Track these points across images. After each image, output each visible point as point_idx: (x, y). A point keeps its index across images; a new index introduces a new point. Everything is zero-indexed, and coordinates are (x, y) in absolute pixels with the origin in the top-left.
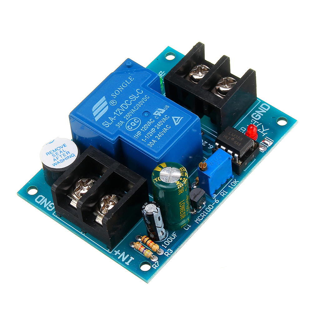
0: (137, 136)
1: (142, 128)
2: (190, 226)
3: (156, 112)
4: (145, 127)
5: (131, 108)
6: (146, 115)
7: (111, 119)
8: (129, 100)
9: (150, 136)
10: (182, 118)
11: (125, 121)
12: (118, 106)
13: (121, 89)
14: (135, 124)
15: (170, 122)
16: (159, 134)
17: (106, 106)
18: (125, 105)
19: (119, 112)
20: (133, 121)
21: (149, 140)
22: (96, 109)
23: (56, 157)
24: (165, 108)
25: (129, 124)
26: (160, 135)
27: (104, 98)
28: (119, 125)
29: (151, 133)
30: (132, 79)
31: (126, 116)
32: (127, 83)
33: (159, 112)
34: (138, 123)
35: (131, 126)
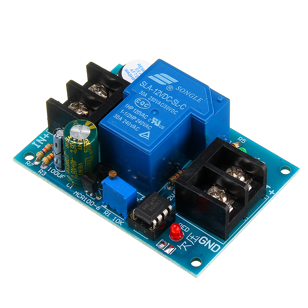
0: (128, 106)
1: (138, 110)
2: (70, 188)
5: (163, 101)
6: (154, 113)
7: (150, 88)
8: (173, 100)
9: (127, 116)
10: (148, 139)
11: (147, 98)
13: (187, 93)
14: (142, 105)
15: (143, 130)
16: (129, 122)
17: (166, 83)
18: (167, 97)
19: (159, 92)
20: (146, 102)
21: (122, 115)
22: (163, 76)
23: (135, 71)
24: (161, 126)
27: (175, 81)
28: (142, 93)
29: (131, 117)
30: (199, 101)
31: (153, 98)
32: (194, 97)
33: (156, 122)
34: (143, 107)
35: (140, 102)
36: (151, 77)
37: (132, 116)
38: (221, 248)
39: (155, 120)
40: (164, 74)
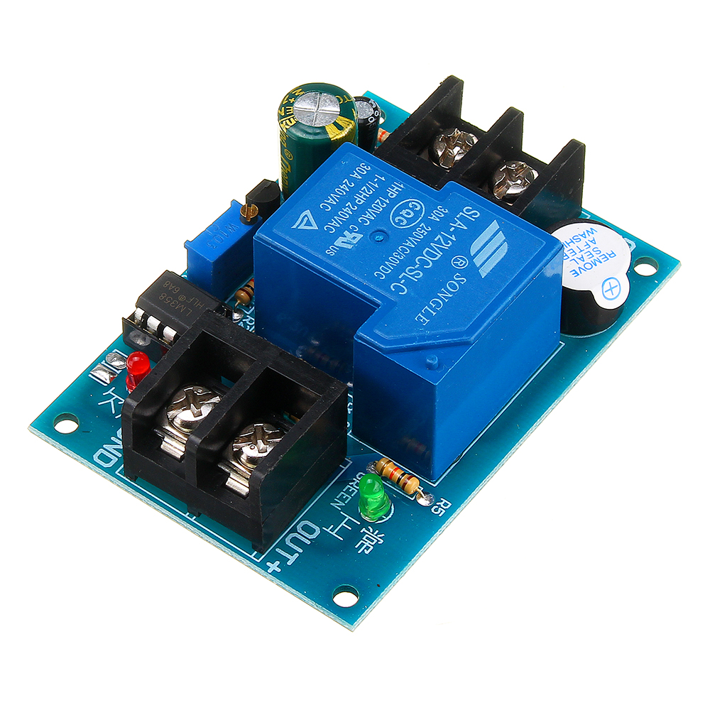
0: (396, 188)
1: (385, 205)
3: (357, 240)
4: (378, 205)
5: (417, 250)
6: (379, 237)
7: (459, 225)
8: (421, 269)
9: (367, 187)
10: (294, 227)
11: (425, 220)
12: (447, 255)
13: (445, 295)
14: (403, 212)
15: (322, 217)
16: (346, 191)
17: (475, 255)
18: (430, 257)
19: (444, 242)
20: (410, 221)
21: (368, 178)
22: (498, 248)
23: (592, 248)
24: (336, 250)
25: (417, 214)
26: (342, 189)
27: (484, 273)
28: (441, 211)
29: (364, 194)
30: (420, 318)
31: (426, 231)
32: (432, 308)
33: (348, 240)
34: (397, 214)
35: (412, 209)
37: (364, 196)
38: (108, 470)
39: (354, 238)
40: (506, 251)
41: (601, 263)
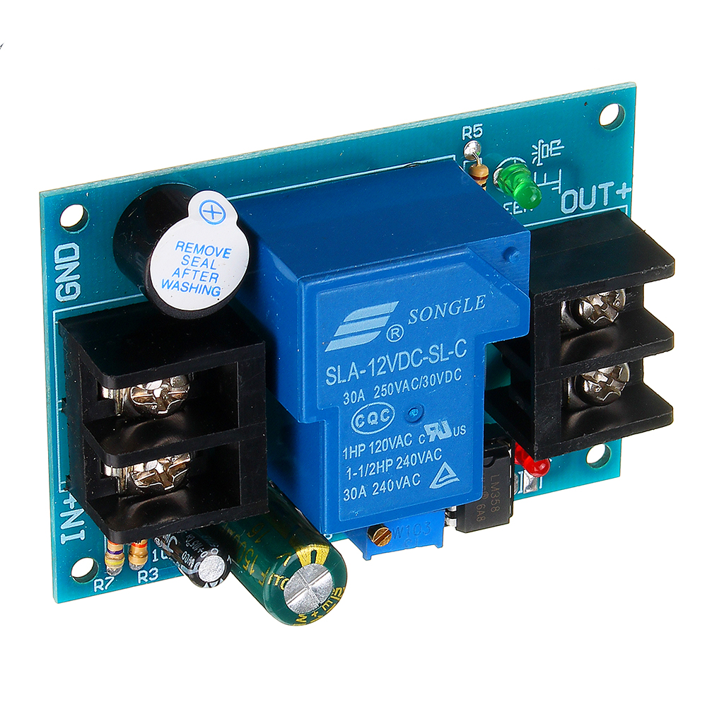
0: (351, 452)
1: (377, 442)
5: (409, 374)
6: (414, 413)
7: (353, 371)
8: (426, 353)
9: (368, 474)
10: (457, 479)
11: (369, 397)
12: (392, 349)
13: (441, 310)
14: (375, 422)
15: (429, 470)
16: (387, 482)
17: (378, 329)
18: (409, 358)
19: (382, 364)
20: (378, 409)
21: (357, 482)
22: (355, 321)
23: (186, 267)
24: (457, 429)
26: (386, 487)
27: (391, 306)
28: (350, 397)
29: (378, 467)
30: (480, 305)
31: (381, 388)
32: (463, 307)
33: (439, 430)
34: (381, 424)
35: (366, 420)
36: (333, 346)
37: (380, 464)
39: (432, 429)
40: (354, 312)
41: (197, 245)
